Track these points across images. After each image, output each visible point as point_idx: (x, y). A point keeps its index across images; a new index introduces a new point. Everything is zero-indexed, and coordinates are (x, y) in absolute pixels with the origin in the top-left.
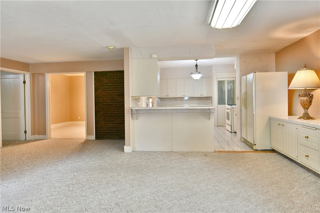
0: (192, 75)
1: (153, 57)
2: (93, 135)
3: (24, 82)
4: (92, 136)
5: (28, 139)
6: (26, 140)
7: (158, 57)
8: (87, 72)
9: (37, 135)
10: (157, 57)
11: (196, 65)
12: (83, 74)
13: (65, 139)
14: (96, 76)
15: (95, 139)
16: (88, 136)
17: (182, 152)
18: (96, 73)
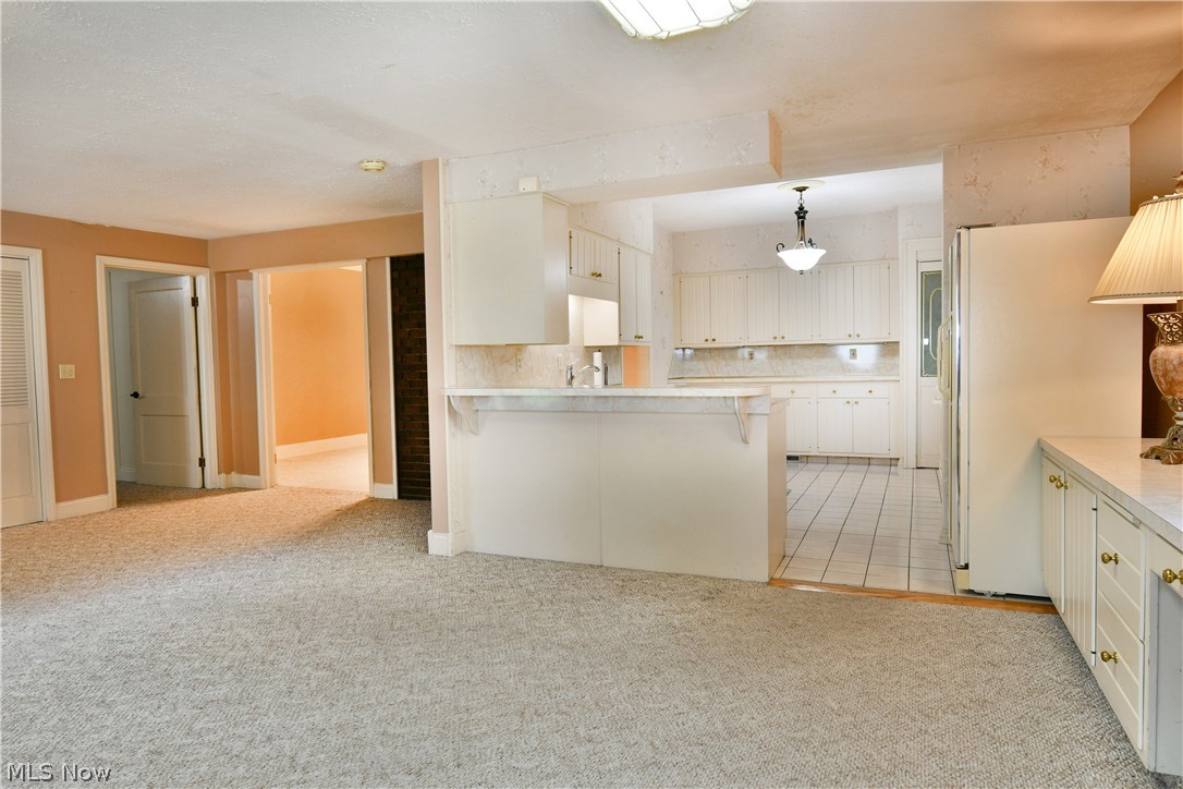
0: (783, 254)
1: (521, 190)
2: (392, 483)
3: (195, 302)
4: (388, 486)
5: (208, 485)
6: (204, 486)
7: (543, 187)
8: (368, 259)
9: (238, 472)
10: (535, 189)
11: (801, 208)
12: (358, 267)
13: (312, 491)
14: (396, 274)
15: (396, 498)
16: (377, 485)
17: (632, 571)
18: (394, 260)
